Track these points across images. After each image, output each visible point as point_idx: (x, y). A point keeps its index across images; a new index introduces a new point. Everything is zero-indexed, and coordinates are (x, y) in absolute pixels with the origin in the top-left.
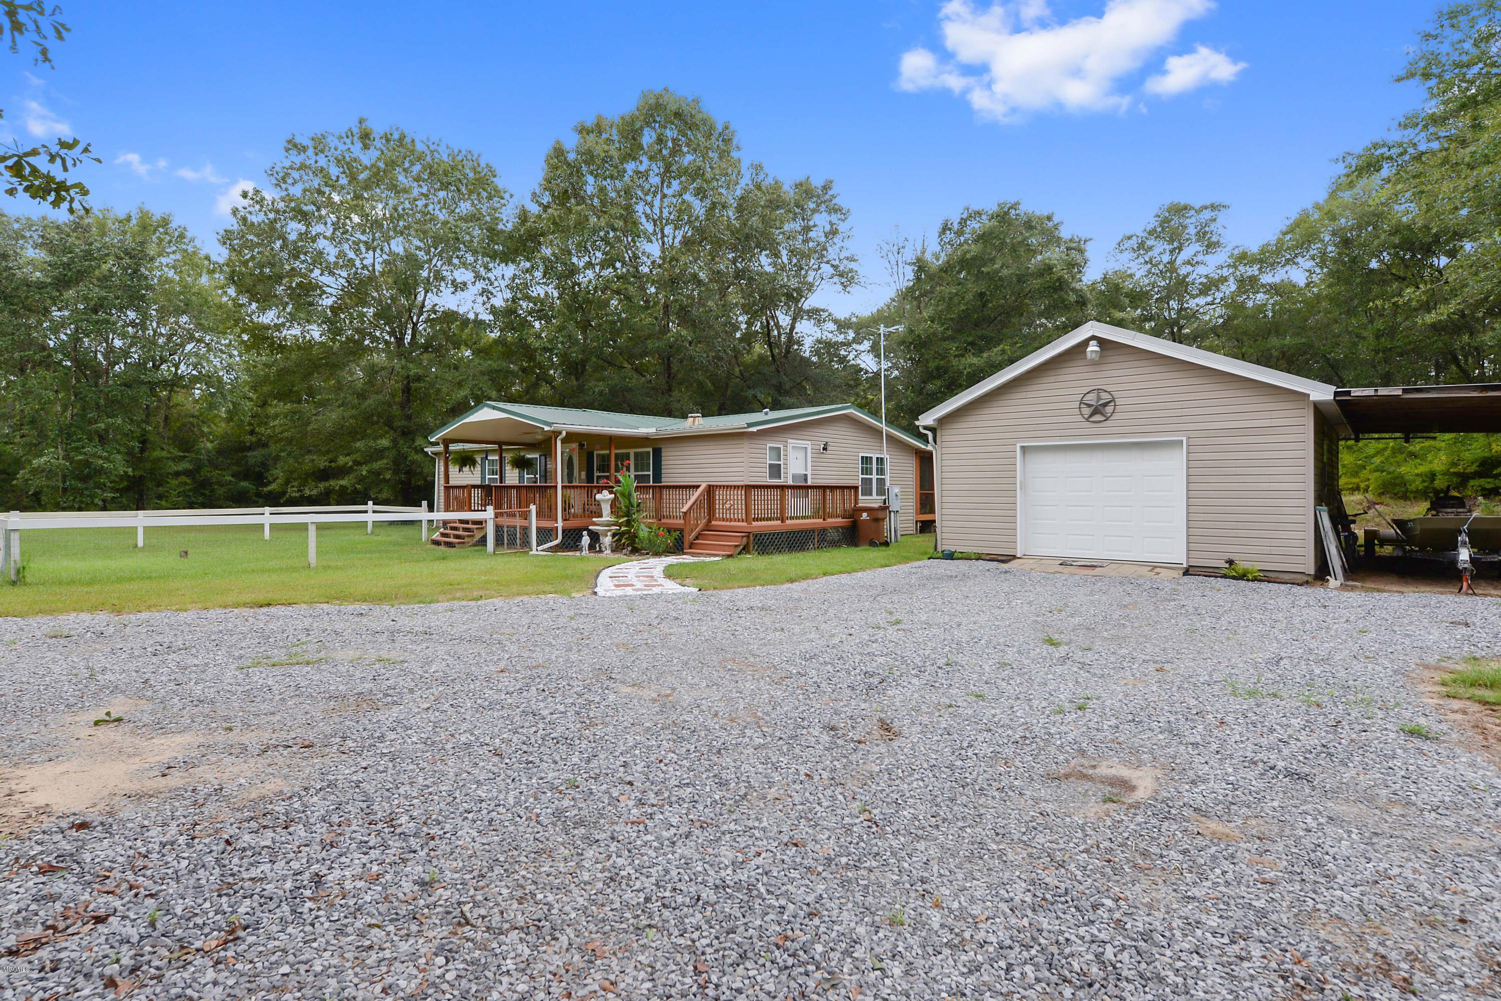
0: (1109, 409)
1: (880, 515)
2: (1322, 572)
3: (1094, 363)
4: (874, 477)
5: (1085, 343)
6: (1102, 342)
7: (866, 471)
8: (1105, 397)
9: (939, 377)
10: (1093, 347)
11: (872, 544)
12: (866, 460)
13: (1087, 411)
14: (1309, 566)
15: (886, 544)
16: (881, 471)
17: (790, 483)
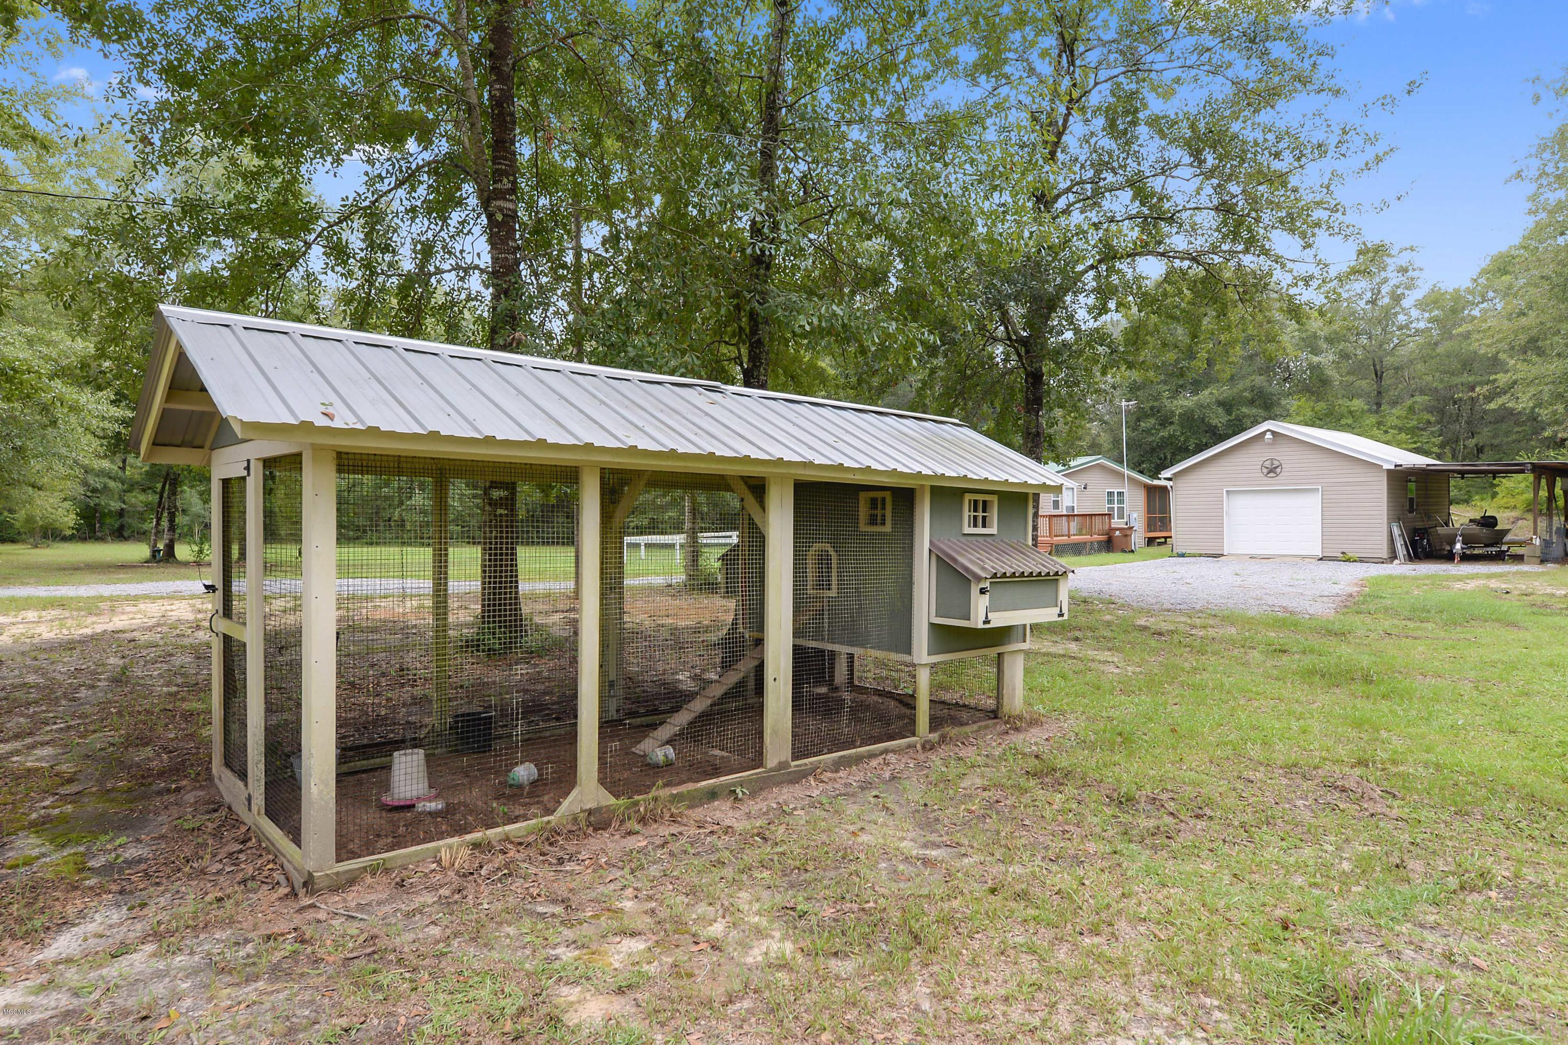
0: (1278, 470)
1: (1128, 532)
2: (1393, 556)
3: (1269, 444)
4: (1116, 506)
5: (1264, 433)
6: (1273, 433)
7: (1110, 501)
8: (1276, 463)
9: (1153, 415)
10: (1269, 436)
11: (1123, 551)
12: (1110, 494)
13: (1265, 471)
14: (1385, 554)
15: (1132, 551)
16: (1121, 502)
17: (1065, 513)
